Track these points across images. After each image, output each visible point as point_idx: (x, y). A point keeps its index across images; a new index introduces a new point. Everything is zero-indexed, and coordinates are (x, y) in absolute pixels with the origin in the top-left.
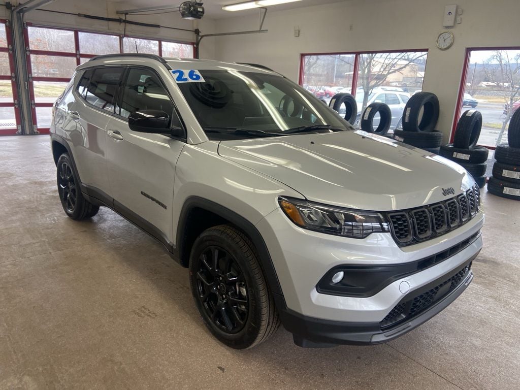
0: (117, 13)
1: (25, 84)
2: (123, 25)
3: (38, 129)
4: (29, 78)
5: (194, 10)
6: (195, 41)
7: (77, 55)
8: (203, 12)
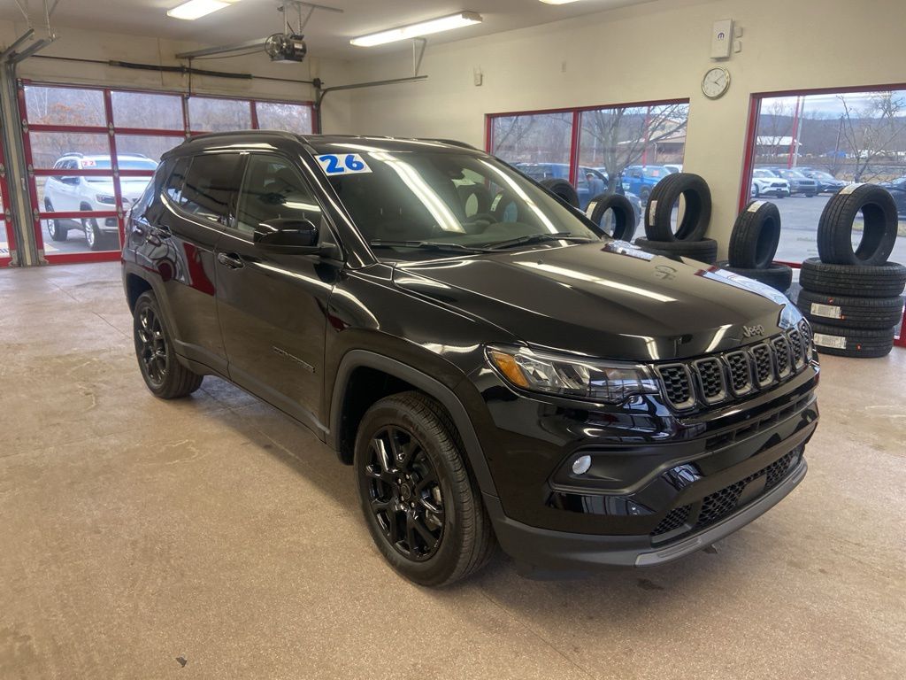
0: (178, 57)
1: (21, 181)
2: (186, 76)
3: (47, 257)
4: (28, 171)
5: (288, 47)
6: (314, 99)
7: (110, 130)
8: (304, 50)
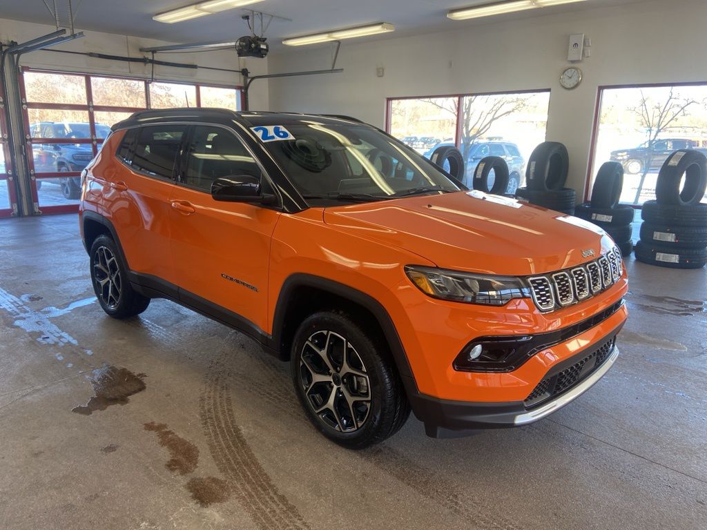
0: (141, 50)
1: (21, 148)
3: (40, 208)
5: (256, 47)
6: (242, 84)
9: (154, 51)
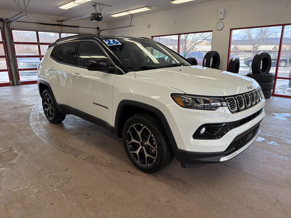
0: (57, 21)
1: (12, 59)
2: (61, 27)
3: (21, 82)
4: (14, 56)
7: (39, 44)
9: (62, 21)
